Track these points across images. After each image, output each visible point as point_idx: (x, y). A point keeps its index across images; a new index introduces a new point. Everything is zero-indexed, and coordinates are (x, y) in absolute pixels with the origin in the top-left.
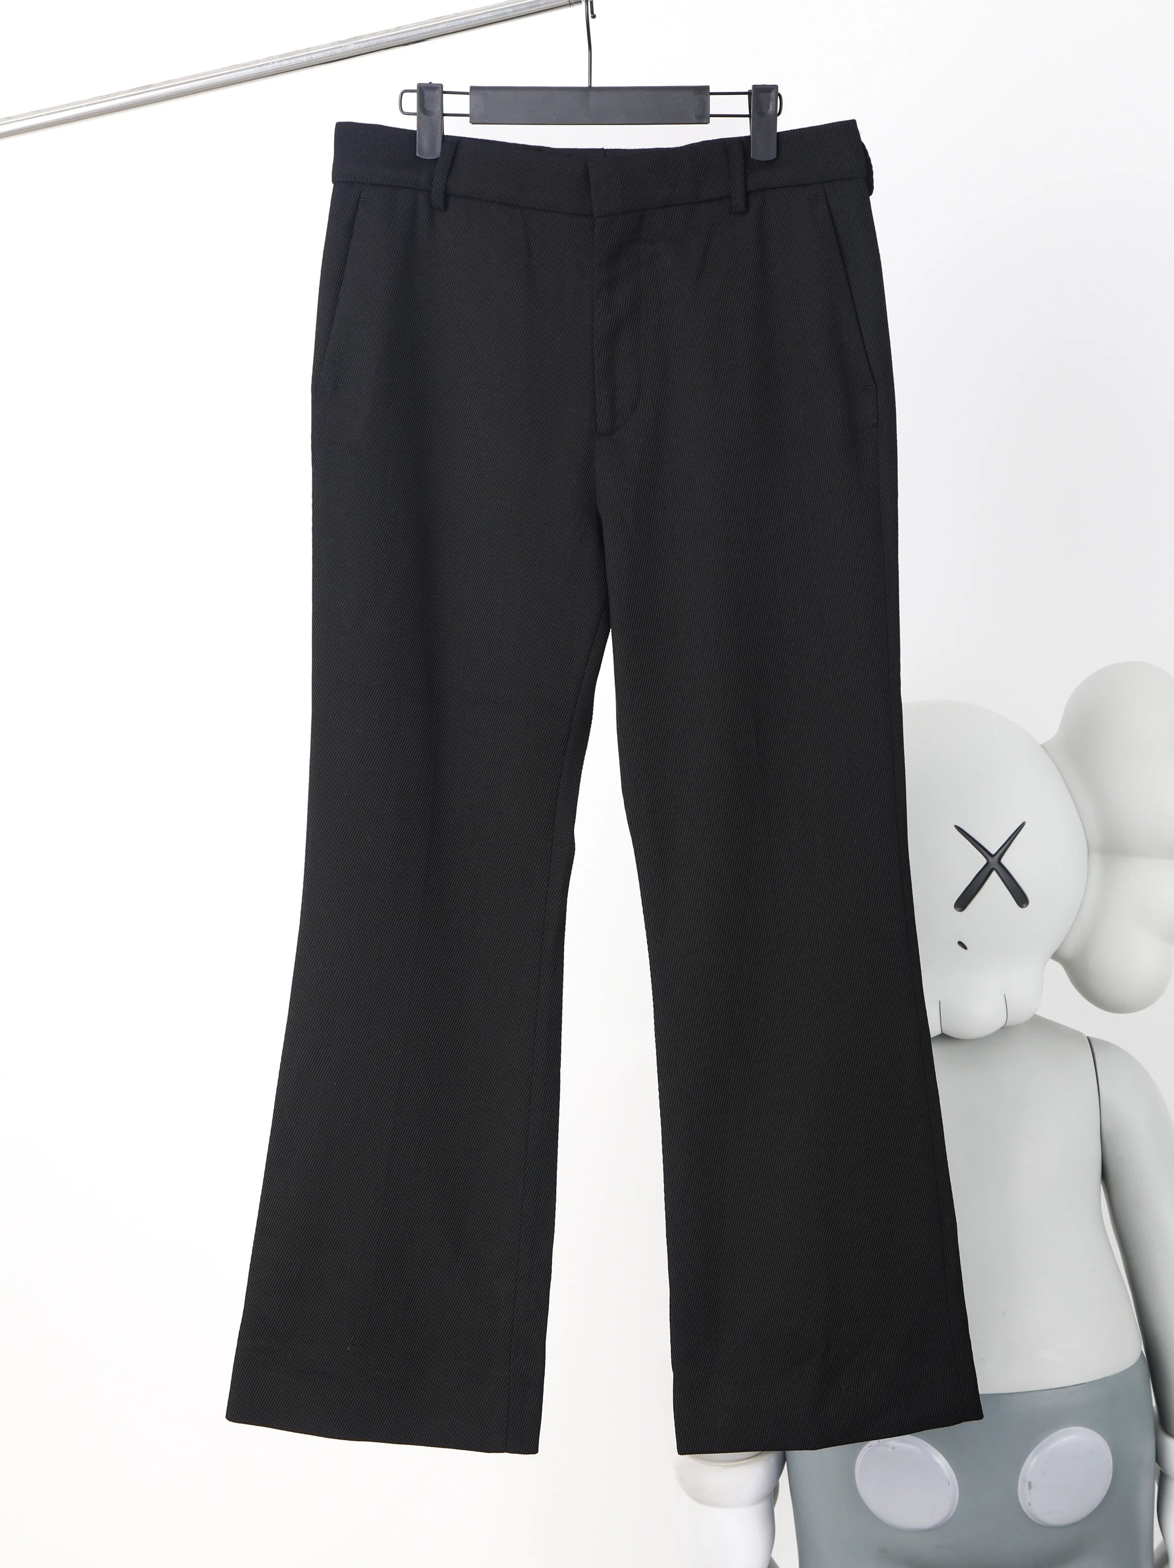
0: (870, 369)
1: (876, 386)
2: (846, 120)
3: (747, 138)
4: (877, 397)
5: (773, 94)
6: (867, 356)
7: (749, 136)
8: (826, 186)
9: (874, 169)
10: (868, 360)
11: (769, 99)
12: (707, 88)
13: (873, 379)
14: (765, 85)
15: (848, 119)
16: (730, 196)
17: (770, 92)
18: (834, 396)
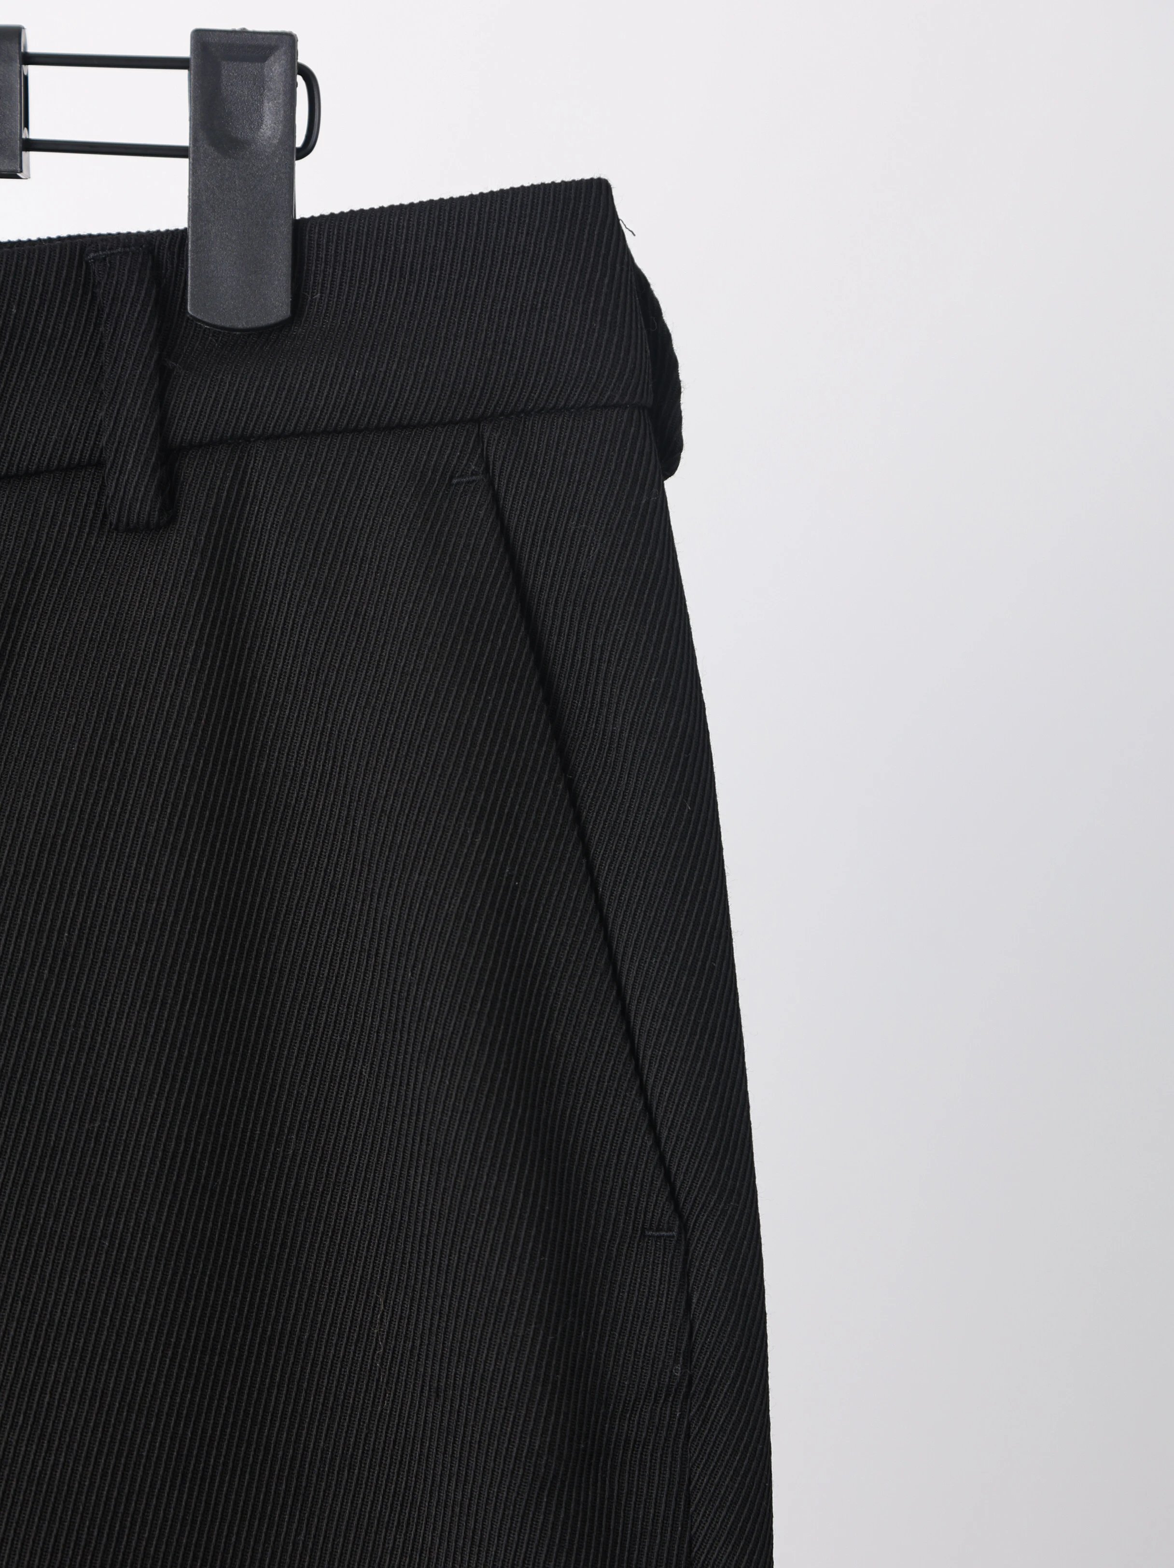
0: (662, 1158)
1: (684, 1227)
2: (568, 179)
3: (176, 238)
4: (686, 1274)
5: (275, 67)
6: (647, 1107)
7: (185, 230)
8: (487, 435)
9: (685, 374)
10: (652, 1125)
11: (260, 84)
12: (14, 34)
13: (673, 1197)
14: (243, 32)
15: (578, 178)
16: (100, 464)
17: (264, 59)
18: (509, 1270)
